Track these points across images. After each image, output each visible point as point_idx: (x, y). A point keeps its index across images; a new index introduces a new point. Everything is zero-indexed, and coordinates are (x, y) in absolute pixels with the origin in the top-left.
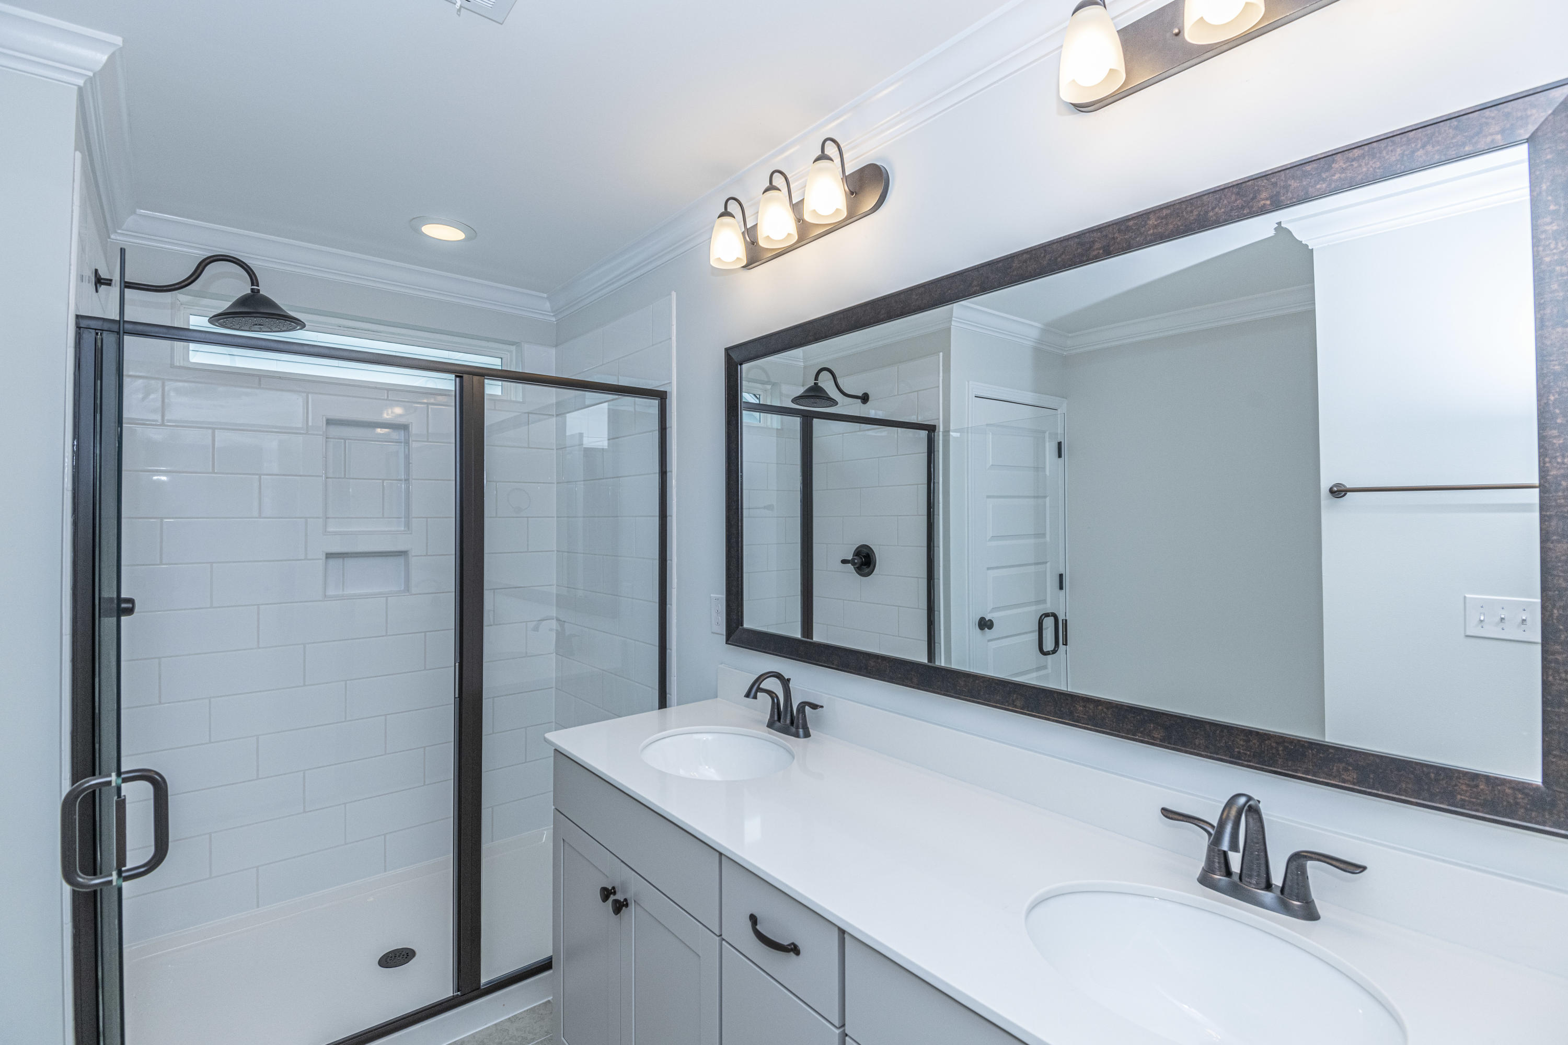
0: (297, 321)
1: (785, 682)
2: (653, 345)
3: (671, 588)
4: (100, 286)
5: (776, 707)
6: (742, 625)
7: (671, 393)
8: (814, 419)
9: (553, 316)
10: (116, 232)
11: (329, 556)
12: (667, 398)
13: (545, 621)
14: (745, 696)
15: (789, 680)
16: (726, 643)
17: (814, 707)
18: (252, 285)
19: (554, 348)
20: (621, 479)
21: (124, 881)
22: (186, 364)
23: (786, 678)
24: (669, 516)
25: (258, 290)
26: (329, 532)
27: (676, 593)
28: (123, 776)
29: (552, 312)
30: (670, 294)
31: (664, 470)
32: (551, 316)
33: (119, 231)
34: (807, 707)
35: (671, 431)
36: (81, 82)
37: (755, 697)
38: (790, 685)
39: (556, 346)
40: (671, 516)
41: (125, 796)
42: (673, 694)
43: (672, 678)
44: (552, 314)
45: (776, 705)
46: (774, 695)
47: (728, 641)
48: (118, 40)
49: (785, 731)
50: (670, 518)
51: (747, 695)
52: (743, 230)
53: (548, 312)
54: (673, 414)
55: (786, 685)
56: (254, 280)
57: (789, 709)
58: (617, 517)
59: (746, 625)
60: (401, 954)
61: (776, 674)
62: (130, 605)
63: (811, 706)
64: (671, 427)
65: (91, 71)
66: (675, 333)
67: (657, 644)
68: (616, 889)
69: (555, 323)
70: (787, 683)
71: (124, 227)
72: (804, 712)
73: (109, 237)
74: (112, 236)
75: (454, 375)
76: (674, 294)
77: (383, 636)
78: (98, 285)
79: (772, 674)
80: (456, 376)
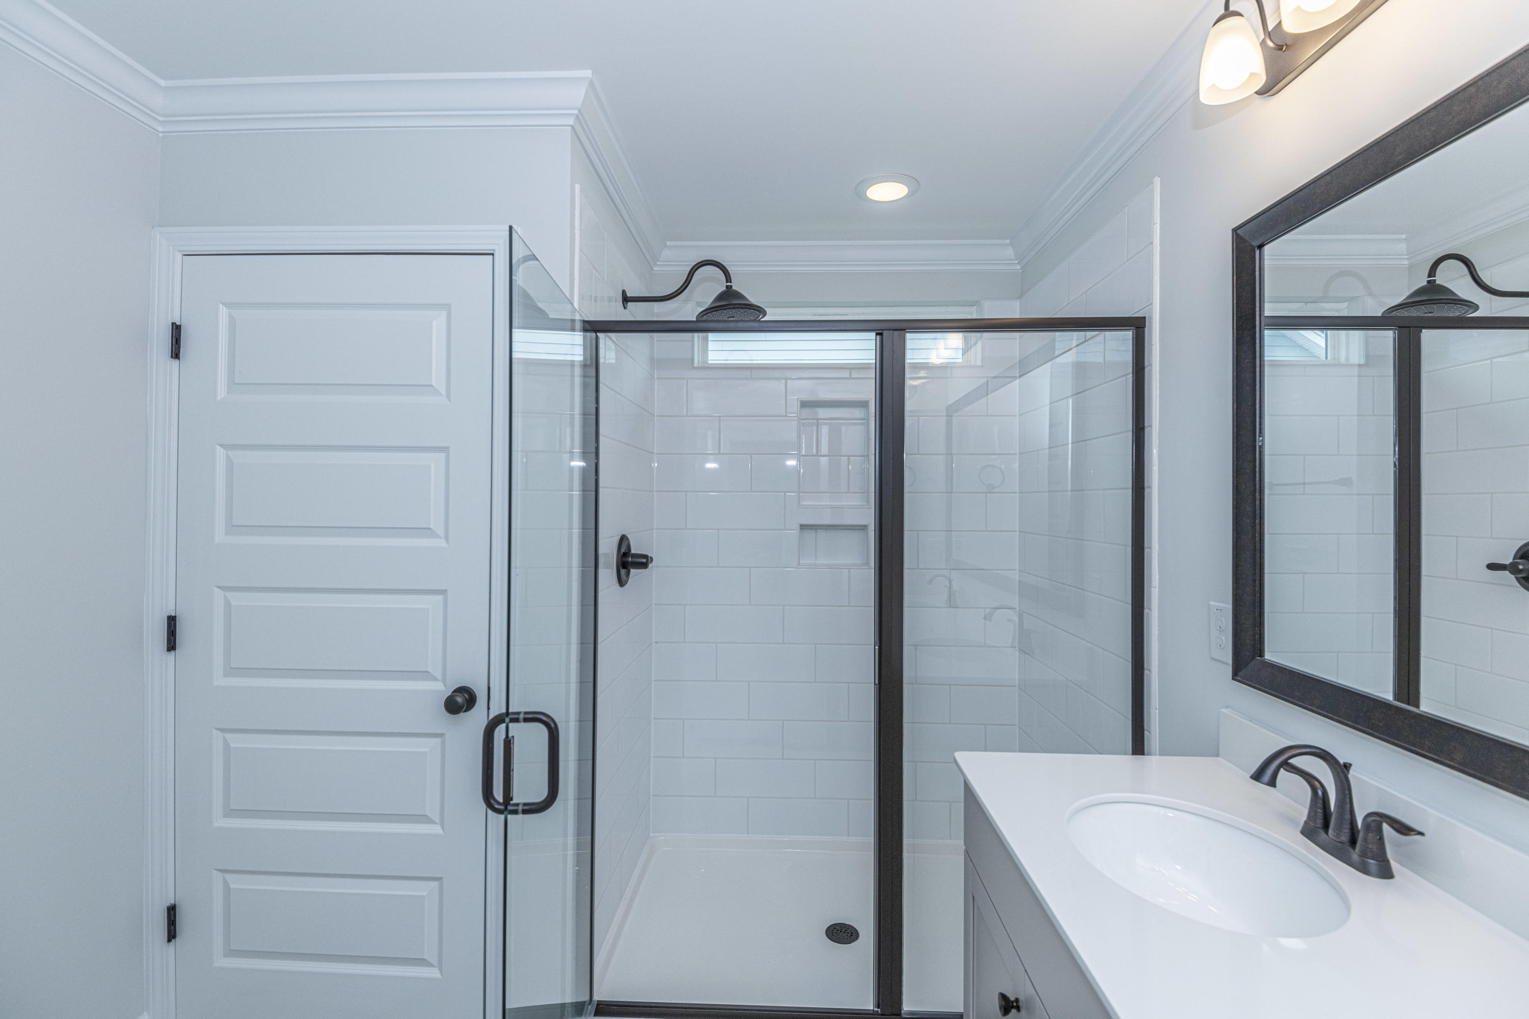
0: (758, 308)
1: (1341, 770)
2: (1128, 260)
3: (1150, 586)
4: (627, 304)
5: (1320, 805)
6: (1261, 654)
7: (1151, 318)
8: (1423, 331)
9: (1018, 263)
10: (657, 264)
11: (803, 527)
12: (1145, 327)
13: (1001, 610)
14: (1252, 777)
15: (1347, 766)
16: (1233, 679)
17: (1404, 829)
18: (727, 282)
19: (1019, 300)
20: (1087, 442)
21: (509, 814)
22: (706, 365)
23: (1342, 762)
24: (1148, 487)
25: (731, 286)
26: (803, 505)
27: (1157, 594)
28: (511, 716)
29: (1016, 259)
30: (1152, 183)
31: (1141, 426)
32: (1015, 263)
33: (658, 263)
34: (1386, 827)
35: (1150, 371)
36: (571, 121)
37: (1272, 783)
38: (1350, 776)
39: (1020, 297)
40: (1150, 487)
41: (513, 737)
42: (1152, 729)
43: (1152, 711)
44: (1016, 262)
45: (1320, 800)
46: (1317, 783)
47: (1235, 675)
48: (588, 73)
49: (1339, 852)
50: (1149, 490)
51: (1257, 776)
52: (1262, 36)
53: (1011, 260)
54: (1154, 347)
55: (1342, 776)
56: (728, 278)
57: (1348, 816)
58: (1083, 490)
59: (1268, 656)
60: (846, 930)
61: (1317, 751)
62: (644, 560)
63: (1394, 825)
64: (1151, 365)
65: (576, 109)
66: (1158, 236)
67: (1130, 660)
68: (1021, 1004)
69: (1021, 271)
70: (1343, 772)
71: (661, 259)
72: (1380, 831)
73: (653, 270)
74: (655, 269)
75: (875, 333)
76: (1157, 181)
77: (846, 606)
78: (625, 303)
79: (1308, 750)
80: (877, 334)
